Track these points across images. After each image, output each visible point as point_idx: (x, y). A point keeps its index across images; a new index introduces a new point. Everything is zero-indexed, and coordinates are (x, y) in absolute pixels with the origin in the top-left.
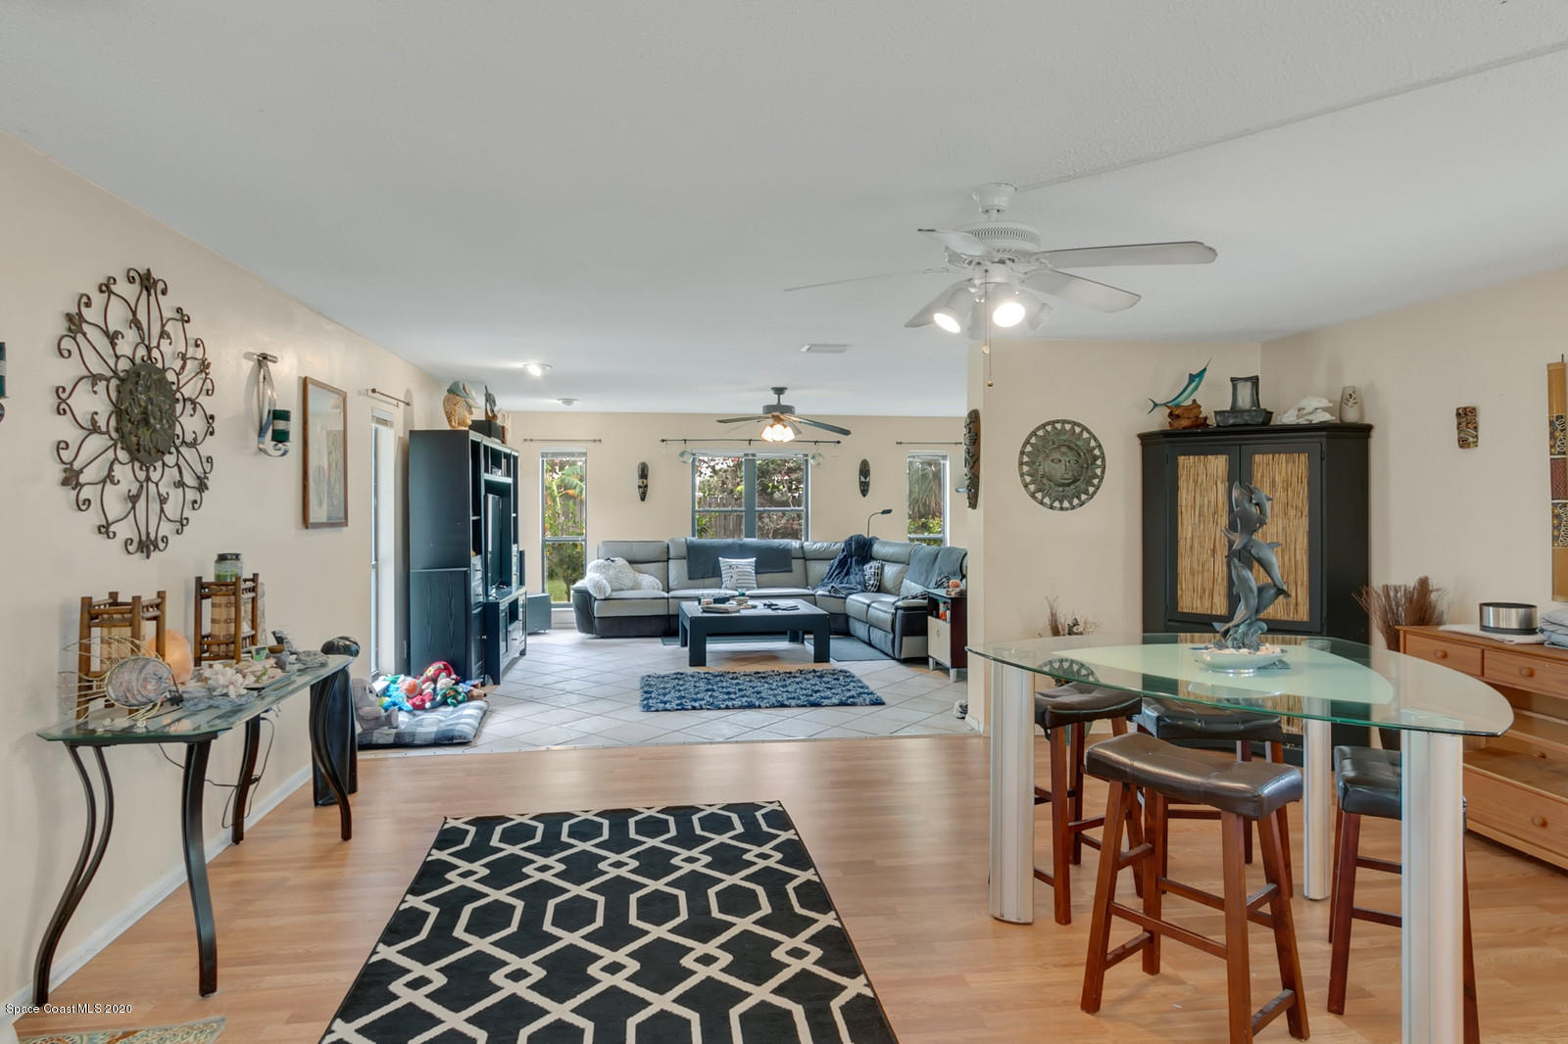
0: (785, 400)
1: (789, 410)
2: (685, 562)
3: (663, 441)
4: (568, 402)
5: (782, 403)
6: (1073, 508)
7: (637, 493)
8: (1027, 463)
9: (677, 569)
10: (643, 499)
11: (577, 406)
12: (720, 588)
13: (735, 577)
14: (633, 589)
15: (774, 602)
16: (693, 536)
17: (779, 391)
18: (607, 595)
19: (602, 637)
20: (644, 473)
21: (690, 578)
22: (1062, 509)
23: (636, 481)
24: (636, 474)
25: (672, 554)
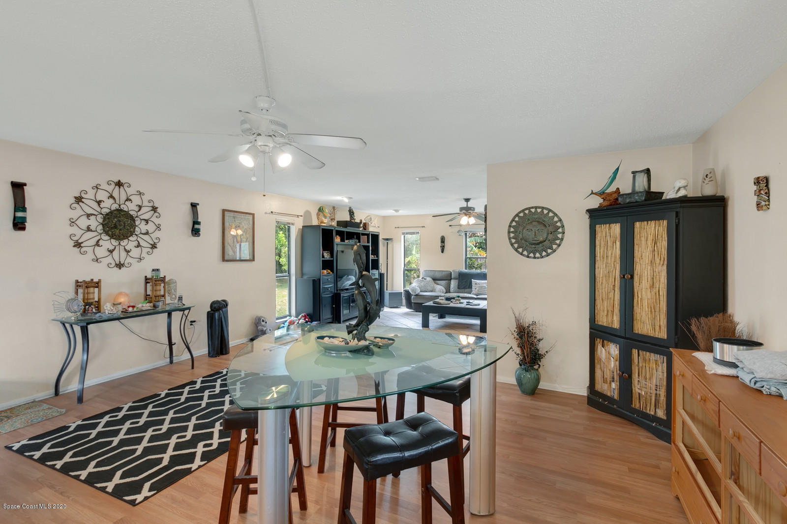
0: (470, 204)
1: (472, 209)
2: (457, 281)
3: (450, 226)
4: (397, 211)
5: (469, 206)
6: (542, 257)
7: (440, 249)
8: (512, 232)
9: (454, 284)
10: (442, 252)
11: (401, 212)
12: (470, 294)
13: (477, 289)
14: (432, 291)
15: (471, 301)
16: (466, 269)
17: (467, 200)
18: (417, 293)
19: (416, 312)
20: (443, 240)
21: (458, 288)
22: (535, 258)
23: (439, 244)
24: (440, 241)
25: (452, 277)
